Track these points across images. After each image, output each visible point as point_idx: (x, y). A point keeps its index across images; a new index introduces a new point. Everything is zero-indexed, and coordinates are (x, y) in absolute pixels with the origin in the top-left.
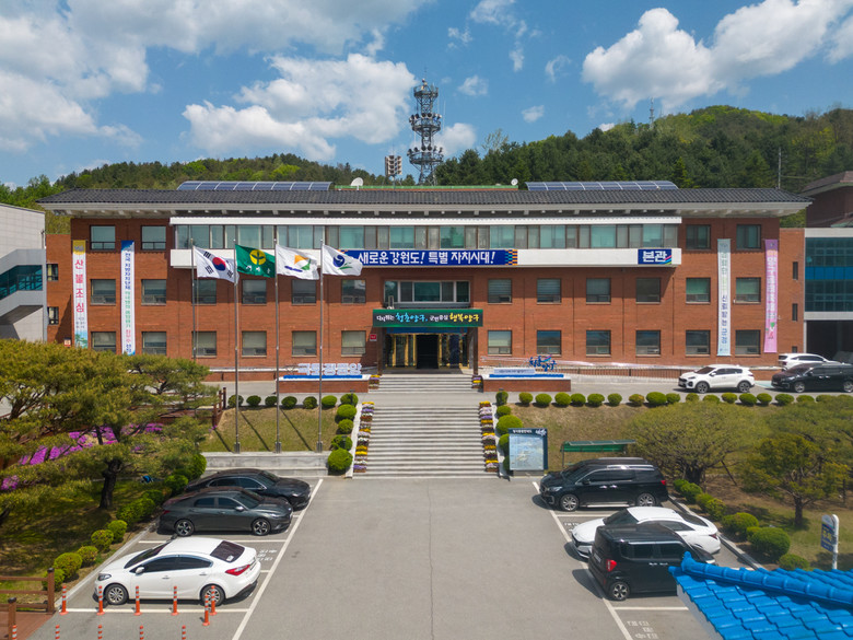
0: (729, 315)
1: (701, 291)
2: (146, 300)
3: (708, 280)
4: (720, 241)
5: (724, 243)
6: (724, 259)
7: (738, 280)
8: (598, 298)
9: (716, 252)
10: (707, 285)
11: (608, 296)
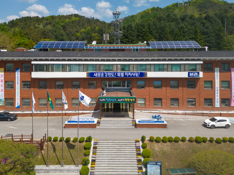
0: (219, 93)
1: (209, 85)
2: (24, 88)
3: (211, 82)
4: (216, 69)
5: (217, 69)
6: (217, 75)
7: (222, 82)
8: (174, 87)
9: (214, 72)
10: (211, 83)
11: (178, 87)
